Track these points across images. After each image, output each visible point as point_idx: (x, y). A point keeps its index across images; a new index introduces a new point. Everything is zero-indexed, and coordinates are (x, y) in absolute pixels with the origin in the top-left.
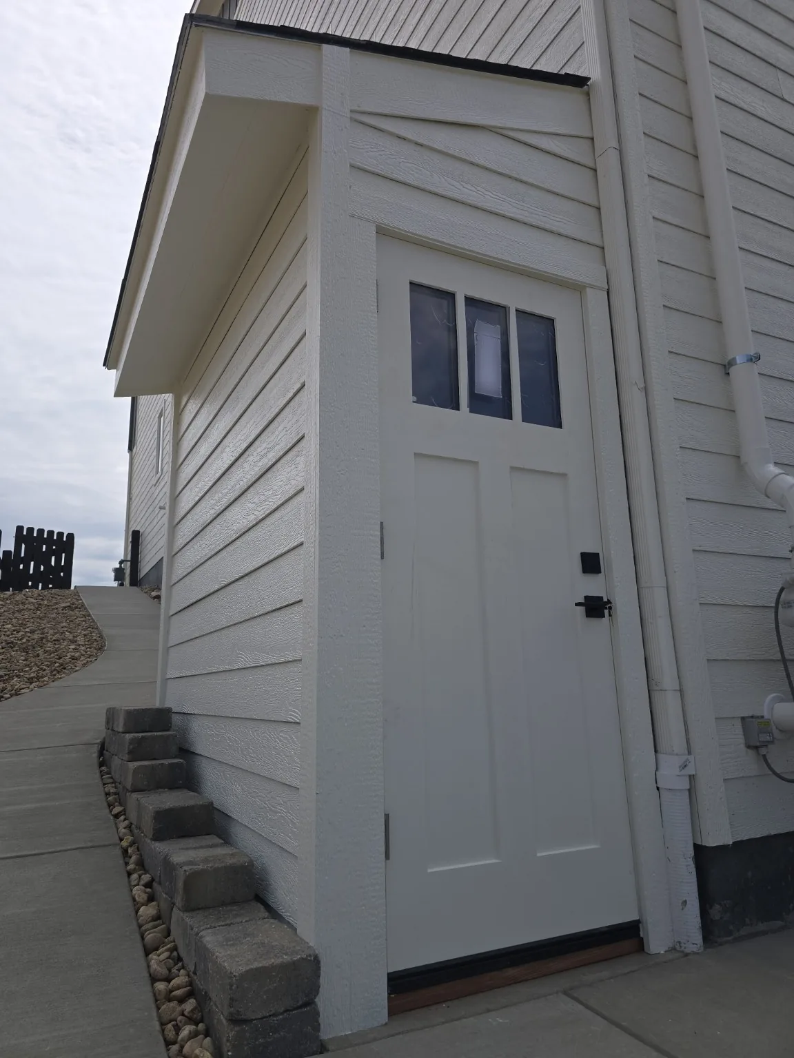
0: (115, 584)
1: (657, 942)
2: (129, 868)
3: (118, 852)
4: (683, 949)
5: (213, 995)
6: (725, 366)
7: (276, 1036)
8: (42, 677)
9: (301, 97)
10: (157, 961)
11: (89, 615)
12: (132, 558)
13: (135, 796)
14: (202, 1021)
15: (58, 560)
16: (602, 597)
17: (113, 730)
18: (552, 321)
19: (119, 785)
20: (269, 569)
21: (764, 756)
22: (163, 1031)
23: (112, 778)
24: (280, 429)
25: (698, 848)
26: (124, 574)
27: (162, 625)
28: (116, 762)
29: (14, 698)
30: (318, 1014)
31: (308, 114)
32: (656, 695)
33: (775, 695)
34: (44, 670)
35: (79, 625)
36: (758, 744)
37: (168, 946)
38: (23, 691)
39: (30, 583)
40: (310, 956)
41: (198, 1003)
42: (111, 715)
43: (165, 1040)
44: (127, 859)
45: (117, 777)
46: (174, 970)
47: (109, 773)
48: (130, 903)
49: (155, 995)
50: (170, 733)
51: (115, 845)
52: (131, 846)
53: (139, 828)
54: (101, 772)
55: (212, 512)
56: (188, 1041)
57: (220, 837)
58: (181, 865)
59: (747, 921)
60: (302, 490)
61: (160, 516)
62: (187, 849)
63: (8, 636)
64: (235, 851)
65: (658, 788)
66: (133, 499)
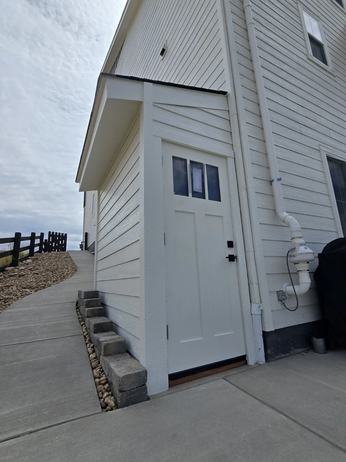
0: (80, 249)
1: (251, 361)
2: (86, 342)
3: (83, 337)
4: (259, 363)
5: (114, 383)
6: (271, 182)
7: (134, 395)
8: (58, 280)
9: (137, 98)
10: (96, 372)
11: (72, 260)
12: (85, 241)
13: (88, 319)
14: (110, 391)
15: (62, 242)
16: (234, 255)
17: (80, 298)
18: (217, 168)
19: (83, 316)
20: (129, 247)
21: (284, 303)
22: (98, 394)
23: (80, 313)
24: (131, 203)
25: (264, 332)
26: (83, 246)
27: (95, 263)
28: (81, 308)
29: (49, 287)
30: (147, 388)
31: (140, 104)
32: (250, 285)
33: (286, 284)
34: (58, 278)
35: (69, 263)
36: (282, 299)
37: (99, 367)
38: (52, 285)
39: (53, 250)
40: (144, 370)
41: (109, 385)
42: (80, 293)
43: (99, 397)
44: (86, 339)
45: (82, 312)
46: (101, 375)
47: (79, 311)
48: (87, 353)
49: (95, 383)
50: (98, 299)
51: (82, 335)
52: (87, 335)
53: (89, 329)
54: (77, 311)
55: (110, 228)
56: (106, 397)
57: (115, 332)
58: (103, 342)
59: (279, 354)
60: (139, 222)
61: (94, 228)
62: (105, 336)
63: (47, 267)
64: (120, 336)
65: (251, 314)
66: (85, 222)
